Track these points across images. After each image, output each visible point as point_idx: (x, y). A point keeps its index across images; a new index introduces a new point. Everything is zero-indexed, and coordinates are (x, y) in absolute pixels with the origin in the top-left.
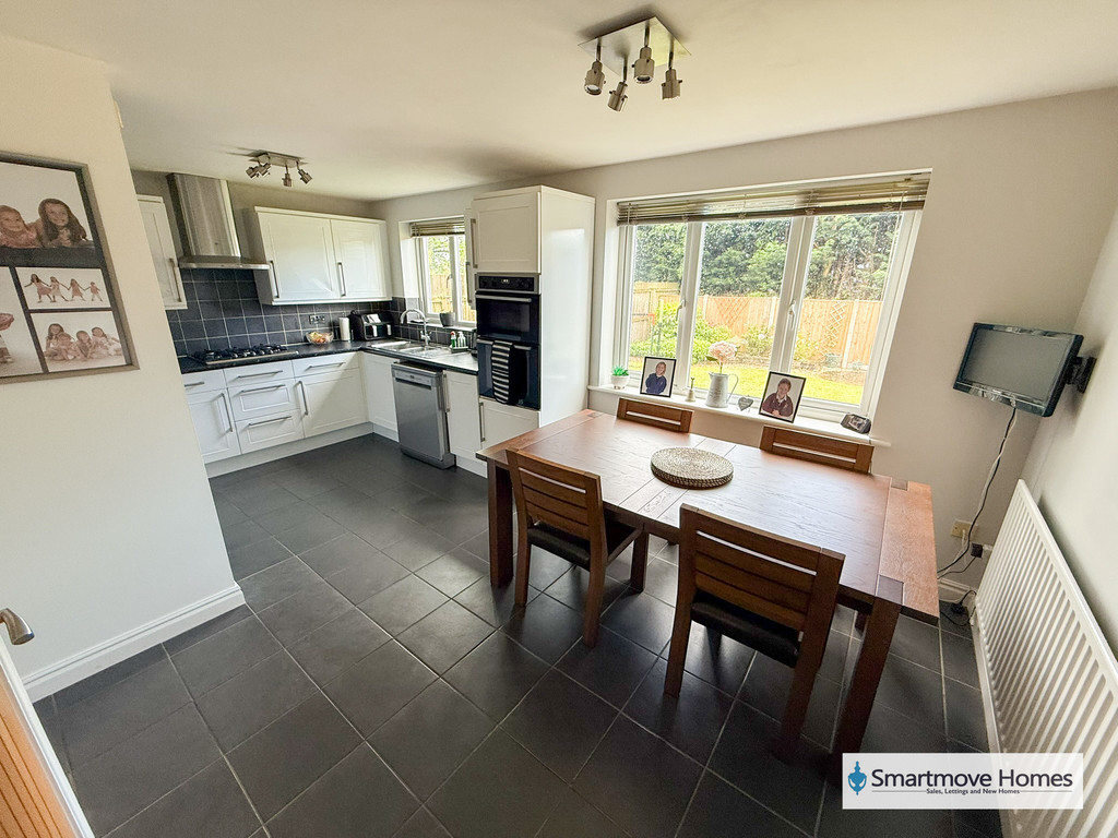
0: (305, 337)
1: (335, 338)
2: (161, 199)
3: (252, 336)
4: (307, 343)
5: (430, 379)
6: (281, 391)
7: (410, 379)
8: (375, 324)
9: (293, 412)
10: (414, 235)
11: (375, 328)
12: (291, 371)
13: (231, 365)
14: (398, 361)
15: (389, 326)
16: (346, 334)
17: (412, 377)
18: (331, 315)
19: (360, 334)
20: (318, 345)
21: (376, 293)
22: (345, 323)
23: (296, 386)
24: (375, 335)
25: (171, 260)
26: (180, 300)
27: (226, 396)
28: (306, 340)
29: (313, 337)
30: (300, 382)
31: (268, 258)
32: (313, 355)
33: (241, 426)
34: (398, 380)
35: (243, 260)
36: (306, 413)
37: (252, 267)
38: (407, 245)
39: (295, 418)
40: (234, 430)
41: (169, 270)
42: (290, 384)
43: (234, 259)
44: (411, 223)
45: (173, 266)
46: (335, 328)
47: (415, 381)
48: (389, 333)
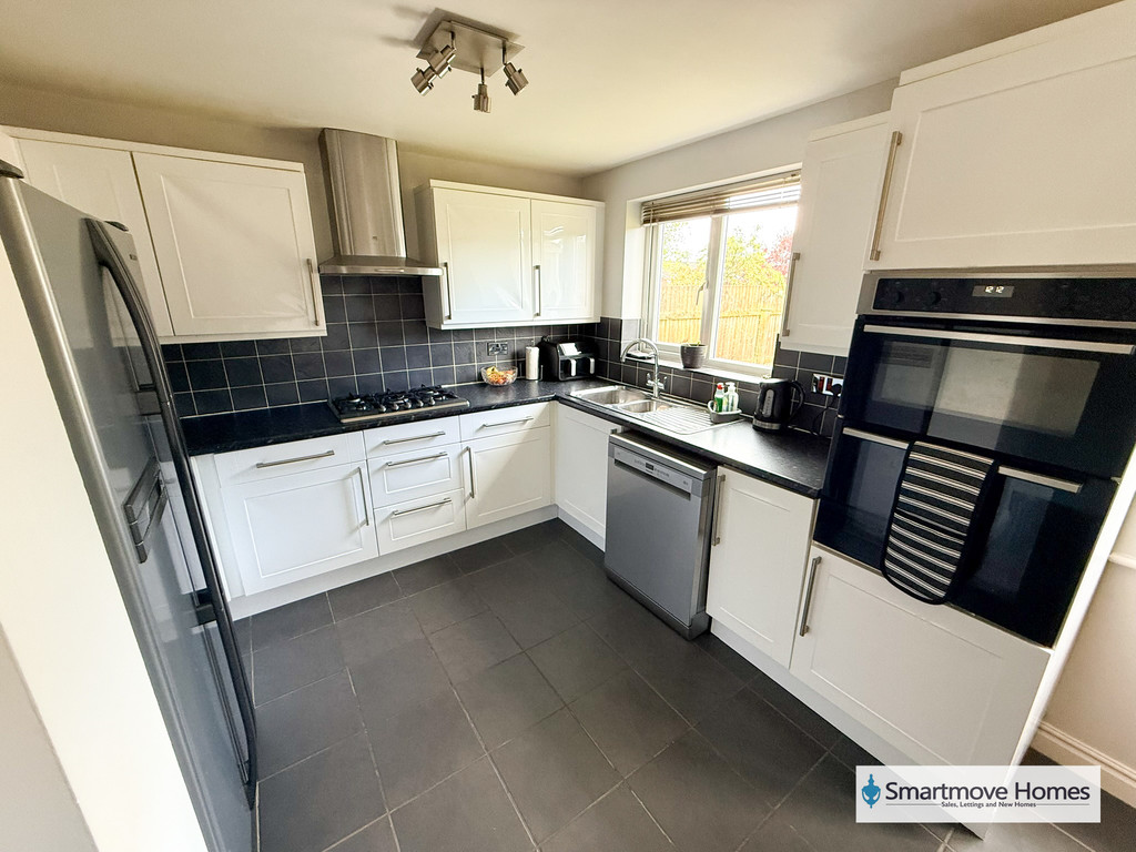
0: (480, 374)
1: (519, 375)
2: (300, 166)
3: (413, 373)
4: (482, 385)
5: (690, 481)
6: (442, 462)
7: (644, 469)
8: (573, 357)
9: (454, 494)
10: (646, 221)
11: (574, 363)
12: (456, 431)
13: (373, 425)
14: (619, 428)
15: (592, 361)
16: (533, 371)
17: (648, 466)
18: (515, 343)
19: (552, 371)
20: (496, 388)
21: (580, 312)
22: (534, 355)
23: (461, 454)
24: (573, 373)
25: (308, 262)
26: (316, 323)
27: (364, 471)
28: (480, 378)
29: (489, 375)
30: (468, 449)
31: (441, 260)
32: (489, 408)
33: (381, 515)
34: (618, 463)
35: (409, 262)
36: (472, 495)
37: (420, 271)
38: (635, 236)
39: (456, 502)
40: (371, 522)
41: (305, 275)
42: (453, 453)
43: (394, 261)
44: (643, 204)
45: (311, 271)
46: (519, 361)
47: (654, 474)
48: (592, 371)
